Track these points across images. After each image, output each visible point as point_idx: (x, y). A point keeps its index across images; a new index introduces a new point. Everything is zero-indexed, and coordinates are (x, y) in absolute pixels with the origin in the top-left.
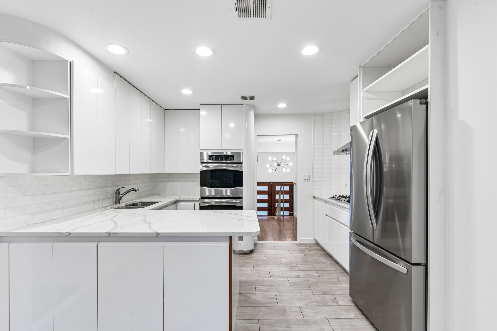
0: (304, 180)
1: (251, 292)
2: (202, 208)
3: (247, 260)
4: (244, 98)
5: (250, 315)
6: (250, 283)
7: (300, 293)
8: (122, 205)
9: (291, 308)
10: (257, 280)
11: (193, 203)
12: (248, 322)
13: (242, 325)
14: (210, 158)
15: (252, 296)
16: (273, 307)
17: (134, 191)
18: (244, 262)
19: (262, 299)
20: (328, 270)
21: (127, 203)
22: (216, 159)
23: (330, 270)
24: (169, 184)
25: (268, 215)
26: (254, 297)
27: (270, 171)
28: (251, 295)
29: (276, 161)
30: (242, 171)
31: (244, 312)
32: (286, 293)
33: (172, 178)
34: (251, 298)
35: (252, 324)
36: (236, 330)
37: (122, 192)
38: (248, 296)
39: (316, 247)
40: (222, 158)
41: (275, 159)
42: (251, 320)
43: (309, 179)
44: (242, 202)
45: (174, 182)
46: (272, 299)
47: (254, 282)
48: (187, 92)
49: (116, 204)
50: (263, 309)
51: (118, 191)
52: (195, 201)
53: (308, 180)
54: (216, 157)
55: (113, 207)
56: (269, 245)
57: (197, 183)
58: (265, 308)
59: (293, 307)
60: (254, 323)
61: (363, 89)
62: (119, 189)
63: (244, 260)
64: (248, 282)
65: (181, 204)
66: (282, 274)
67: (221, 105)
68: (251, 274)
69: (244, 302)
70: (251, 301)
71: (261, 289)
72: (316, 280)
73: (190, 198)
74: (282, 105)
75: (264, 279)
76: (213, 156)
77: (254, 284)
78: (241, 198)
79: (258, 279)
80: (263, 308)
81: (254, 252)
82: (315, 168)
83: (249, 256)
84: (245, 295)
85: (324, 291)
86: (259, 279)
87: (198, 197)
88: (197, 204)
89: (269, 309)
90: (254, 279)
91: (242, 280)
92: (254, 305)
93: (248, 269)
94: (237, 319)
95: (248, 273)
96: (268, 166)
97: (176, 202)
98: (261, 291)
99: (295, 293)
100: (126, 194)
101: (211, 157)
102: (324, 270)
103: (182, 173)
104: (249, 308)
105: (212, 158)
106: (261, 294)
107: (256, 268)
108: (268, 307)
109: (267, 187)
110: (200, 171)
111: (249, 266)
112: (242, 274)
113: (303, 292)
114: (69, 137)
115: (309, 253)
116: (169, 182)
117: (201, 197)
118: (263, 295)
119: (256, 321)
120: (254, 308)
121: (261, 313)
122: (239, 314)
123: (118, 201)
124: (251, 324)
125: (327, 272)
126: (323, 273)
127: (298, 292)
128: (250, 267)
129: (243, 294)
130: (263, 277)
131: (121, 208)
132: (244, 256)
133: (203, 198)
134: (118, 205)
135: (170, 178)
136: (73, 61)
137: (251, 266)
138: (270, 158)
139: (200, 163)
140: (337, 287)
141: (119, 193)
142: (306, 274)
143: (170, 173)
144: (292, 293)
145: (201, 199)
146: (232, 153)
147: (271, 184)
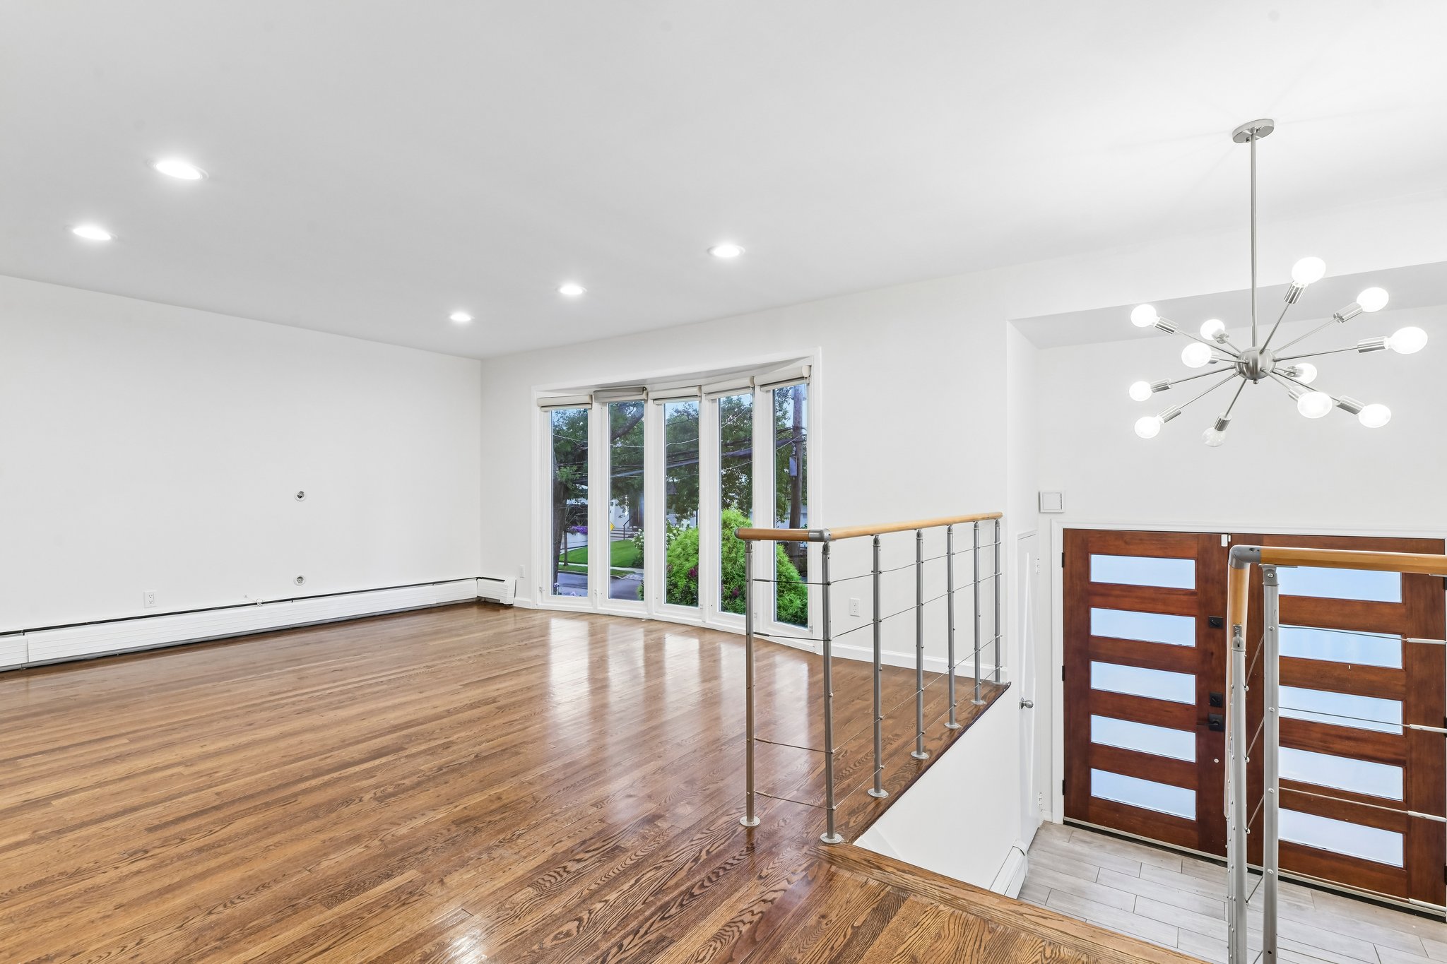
109: (1190, 566)
147: (1224, 543)
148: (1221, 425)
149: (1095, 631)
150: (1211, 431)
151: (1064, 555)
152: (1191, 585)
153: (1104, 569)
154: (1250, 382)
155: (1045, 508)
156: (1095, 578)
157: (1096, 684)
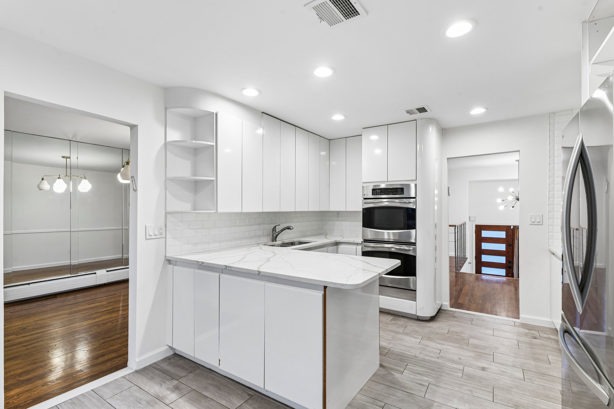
0: (532, 223)
1: (397, 368)
2: (365, 254)
3: (417, 329)
4: (409, 112)
5: (378, 394)
6: (403, 358)
7: (471, 391)
8: (278, 242)
9: (441, 407)
10: (416, 357)
11: (354, 247)
12: (370, 401)
13: (361, 402)
14: (374, 193)
15: (395, 373)
16: (416, 396)
17: (288, 229)
18: (411, 330)
19: (406, 382)
20: (550, 375)
21: (284, 241)
22: (381, 194)
23: (555, 375)
24: (337, 223)
25: (507, 276)
26: (397, 375)
27: (501, 208)
28: (395, 371)
29: (513, 192)
30: (415, 207)
31: (373, 389)
32: (447, 385)
33: (340, 216)
34: (393, 375)
35: (375, 405)
36: (350, 404)
37: (278, 229)
38: (391, 373)
39: (551, 335)
40: (388, 192)
41: (511, 190)
42: (376, 401)
43: (541, 222)
44: (415, 250)
45: (342, 221)
46: (420, 386)
47: (409, 358)
48: (338, 117)
49: (273, 241)
50: (400, 394)
51: (274, 229)
52: (357, 244)
53: (540, 224)
54: (381, 191)
55: (267, 244)
56: (466, 316)
57: (359, 223)
58: (404, 393)
59: (445, 407)
60: (377, 405)
61: (590, 60)
62: (275, 227)
63: (414, 328)
64: (402, 356)
65: (341, 247)
66: (460, 359)
67: (388, 125)
68: (412, 347)
69: (380, 376)
70: (391, 378)
71: (413, 369)
72: (513, 383)
73: (351, 240)
74: (478, 111)
75: (427, 358)
76: (377, 190)
77: (408, 360)
78: (414, 244)
79: (417, 355)
80: (401, 392)
81: (436, 320)
82: (555, 204)
83: (425, 325)
84: (387, 370)
85: (517, 403)
86: (419, 356)
87: (360, 240)
88: (359, 248)
89: (409, 396)
90: (413, 354)
91: (395, 351)
92: (392, 385)
93: (413, 339)
94: (360, 393)
95: (409, 345)
96: (499, 200)
97: (337, 244)
98: (411, 372)
99: (461, 390)
100: (282, 231)
101: (375, 191)
102: (542, 373)
103: (348, 211)
104: (382, 386)
105: (377, 192)
106: (410, 375)
107: (423, 342)
108: (408, 394)
109: (504, 233)
110: (363, 209)
111: (416, 336)
112: (400, 344)
113: (477, 393)
114: (214, 179)
115: (531, 341)
116: (338, 221)
117: (364, 240)
118: (412, 376)
119: (381, 404)
120: (389, 388)
121: (394, 398)
122: (366, 388)
123: (274, 239)
124: (373, 404)
125: (545, 378)
126: (536, 376)
127: (468, 390)
128: (417, 338)
129: (385, 368)
130: (426, 355)
131: (275, 246)
132: (418, 322)
133: (366, 241)
134: (274, 243)
135: (338, 217)
136: (218, 112)
137: (418, 336)
138: (501, 189)
139: (363, 199)
140: (548, 404)
141: (276, 231)
142: (501, 369)
143: (339, 211)
144: (456, 388)
145: (364, 242)
146: (387, 185)
147: (512, 228)
148: (513, 207)
149: (483, 248)
150: (511, 208)
151: (475, 231)
152: (505, 237)
153: (485, 234)
154: (518, 201)
155: (471, 219)
156: (483, 236)
157: (483, 260)
